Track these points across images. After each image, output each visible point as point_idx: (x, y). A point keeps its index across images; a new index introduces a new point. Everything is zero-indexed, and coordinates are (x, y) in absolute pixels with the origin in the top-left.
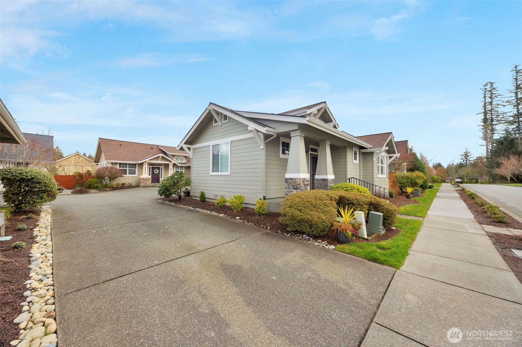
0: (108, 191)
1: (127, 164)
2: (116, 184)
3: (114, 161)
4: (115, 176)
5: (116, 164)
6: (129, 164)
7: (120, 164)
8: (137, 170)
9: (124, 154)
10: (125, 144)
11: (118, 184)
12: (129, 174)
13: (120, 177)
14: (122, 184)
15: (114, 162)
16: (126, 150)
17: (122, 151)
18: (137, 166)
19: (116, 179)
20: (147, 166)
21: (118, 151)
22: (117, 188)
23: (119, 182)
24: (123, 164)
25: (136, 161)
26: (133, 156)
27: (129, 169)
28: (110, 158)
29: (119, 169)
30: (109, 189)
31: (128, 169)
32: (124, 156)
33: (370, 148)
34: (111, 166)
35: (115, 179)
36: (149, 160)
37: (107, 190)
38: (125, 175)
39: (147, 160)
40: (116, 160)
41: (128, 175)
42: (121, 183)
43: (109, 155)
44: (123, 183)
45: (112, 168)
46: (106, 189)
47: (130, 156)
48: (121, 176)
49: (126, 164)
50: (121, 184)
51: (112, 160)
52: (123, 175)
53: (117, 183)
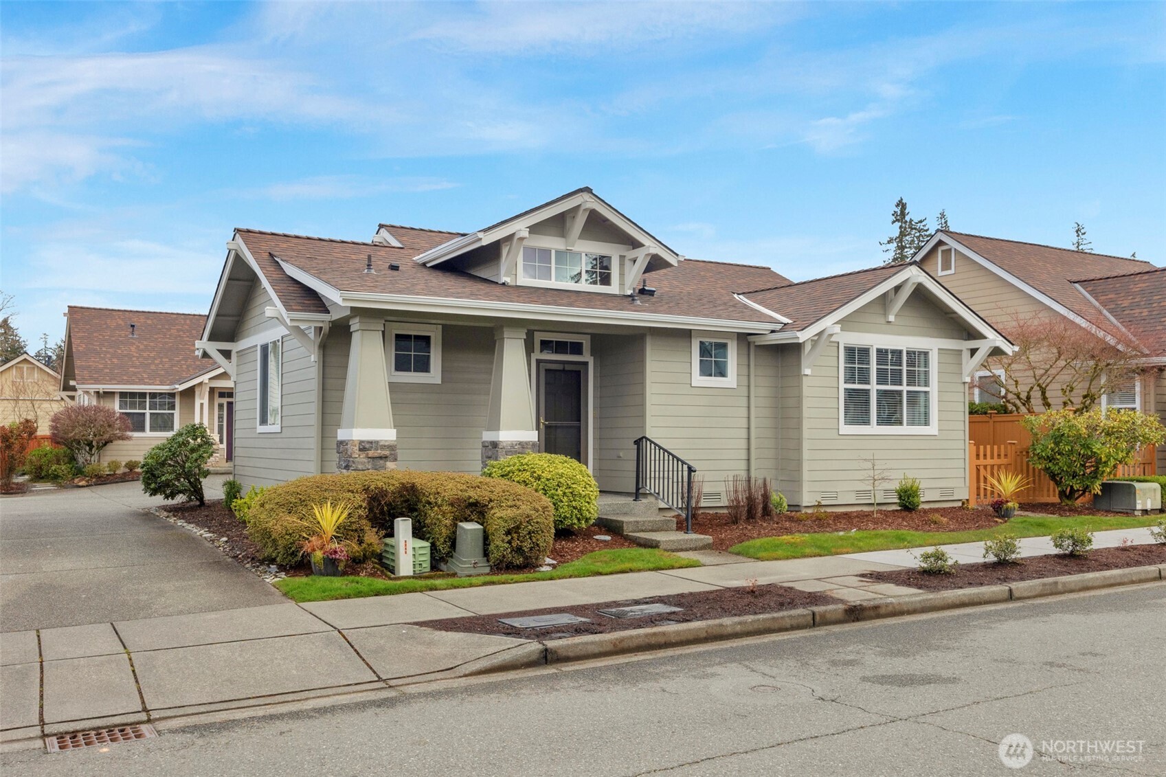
0: (83, 487)
1: (146, 393)
2: (109, 466)
3: (102, 388)
4: (106, 436)
5: (109, 395)
6: (150, 393)
7: (123, 395)
8: (177, 413)
9: (138, 358)
10: (149, 322)
11: (114, 465)
12: (153, 429)
13: (120, 442)
14: (128, 465)
15: (101, 391)
16: (146, 346)
17: (133, 349)
18: (177, 400)
19: (109, 446)
20: (206, 401)
21: (119, 351)
22: (111, 478)
23: (119, 459)
24: (133, 395)
25: (172, 383)
26: (167, 366)
27: (151, 414)
28: (91, 378)
29: (120, 413)
30: (87, 481)
31: (148, 412)
32: (135, 367)
33: (773, 331)
34: (95, 404)
35: (104, 448)
36: (210, 379)
37: (80, 484)
38: (136, 434)
39: (205, 378)
40: (110, 382)
41: (148, 433)
42: (124, 461)
43: (89, 367)
44: (131, 461)
45: (97, 410)
46: (76, 481)
47: (157, 365)
48: (122, 438)
49: (143, 395)
50: (123, 464)
51: (97, 381)
52: (130, 434)
53: (113, 462)
